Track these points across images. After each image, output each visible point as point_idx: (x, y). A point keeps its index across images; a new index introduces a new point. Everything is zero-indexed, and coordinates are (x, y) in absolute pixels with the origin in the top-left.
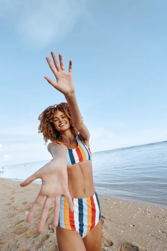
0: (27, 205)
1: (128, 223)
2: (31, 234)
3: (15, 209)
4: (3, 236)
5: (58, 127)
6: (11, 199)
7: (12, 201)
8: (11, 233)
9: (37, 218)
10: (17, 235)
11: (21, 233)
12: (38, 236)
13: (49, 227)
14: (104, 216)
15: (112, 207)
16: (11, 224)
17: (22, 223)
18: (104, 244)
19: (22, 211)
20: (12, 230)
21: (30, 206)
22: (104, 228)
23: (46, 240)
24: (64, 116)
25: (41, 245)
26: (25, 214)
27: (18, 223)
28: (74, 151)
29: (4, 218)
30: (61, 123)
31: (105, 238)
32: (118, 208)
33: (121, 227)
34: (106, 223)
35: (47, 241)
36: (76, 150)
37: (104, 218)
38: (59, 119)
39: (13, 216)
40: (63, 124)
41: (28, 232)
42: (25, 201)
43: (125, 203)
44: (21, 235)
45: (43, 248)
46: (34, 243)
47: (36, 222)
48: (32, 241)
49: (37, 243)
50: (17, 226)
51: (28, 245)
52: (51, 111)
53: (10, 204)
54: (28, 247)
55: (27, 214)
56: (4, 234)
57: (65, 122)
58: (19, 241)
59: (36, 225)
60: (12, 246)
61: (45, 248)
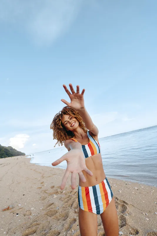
0: (54, 189)
1: (153, 211)
2: (60, 217)
3: (45, 192)
4: (38, 217)
5: (71, 128)
6: (41, 183)
7: (42, 185)
8: (44, 214)
9: (64, 201)
10: (49, 217)
11: (52, 215)
12: (66, 219)
13: (75, 211)
14: (126, 202)
15: (133, 192)
16: (43, 206)
17: (52, 206)
18: (129, 232)
19: (51, 194)
20: (45, 212)
21: (57, 190)
22: (127, 214)
23: (73, 223)
24: (70, 117)
25: (70, 228)
26: (54, 197)
27: (49, 206)
28: (87, 147)
29: (37, 201)
30: (71, 124)
31: (129, 226)
32: (140, 193)
33: (146, 214)
34: (129, 209)
35: (74, 225)
36: (88, 146)
37: (127, 204)
38: (68, 122)
39: (44, 199)
40: (73, 124)
41: (58, 214)
42: (53, 185)
43: (147, 188)
44: (53, 217)
45: (72, 231)
46: (63, 225)
47: (63, 206)
48: (62, 224)
49: (66, 226)
50: (48, 208)
51: (59, 227)
52: (59, 118)
53: (41, 188)
54: (59, 229)
55: (55, 197)
56: (38, 216)
57: (74, 121)
58: (51, 222)
59: (64, 208)
60: (45, 227)
61: (73, 231)
